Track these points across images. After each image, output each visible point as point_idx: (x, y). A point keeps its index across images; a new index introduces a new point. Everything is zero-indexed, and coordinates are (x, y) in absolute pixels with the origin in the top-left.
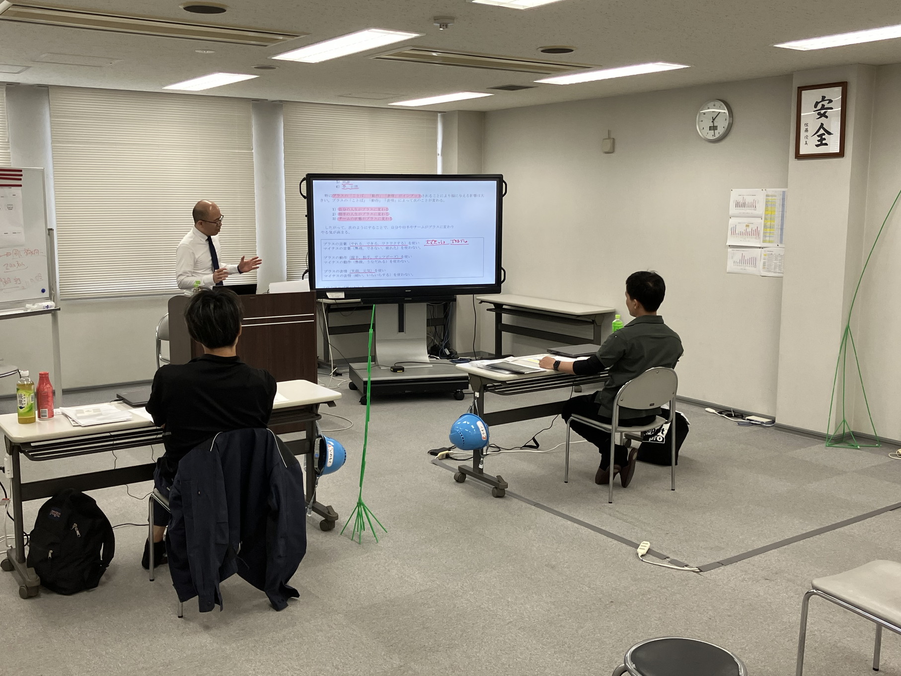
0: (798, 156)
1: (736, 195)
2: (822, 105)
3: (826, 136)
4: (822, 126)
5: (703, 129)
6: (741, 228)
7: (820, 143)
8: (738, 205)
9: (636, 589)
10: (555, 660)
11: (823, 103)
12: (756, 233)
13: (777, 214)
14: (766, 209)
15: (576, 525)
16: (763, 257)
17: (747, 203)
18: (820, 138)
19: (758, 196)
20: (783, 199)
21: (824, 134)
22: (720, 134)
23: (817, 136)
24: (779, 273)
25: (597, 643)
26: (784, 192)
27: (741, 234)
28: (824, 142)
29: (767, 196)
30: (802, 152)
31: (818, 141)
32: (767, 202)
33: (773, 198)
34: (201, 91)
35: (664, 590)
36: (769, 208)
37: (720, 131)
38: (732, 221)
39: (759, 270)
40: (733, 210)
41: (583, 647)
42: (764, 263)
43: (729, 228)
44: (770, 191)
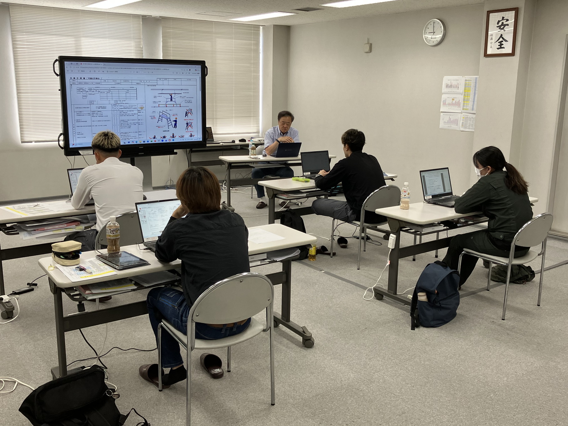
0: (486, 55)
1: (447, 80)
3: (504, 43)
4: (501, 36)
6: (449, 101)
8: (447, 86)
11: (502, 21)
12: (458, 104)
13: (472, 92)
16: (462, 118)
17: (453, 85)
19: (460, 80)
20: (476, 83)
21: (502, 41)
23: (499, 42)
24: (472, 129)
26: (476, 78)
27: (449, 104)
28: (502, 46)
29: (466, 80)
30: (489, 52)
31: (499, 45)
32: (465, 84)
33: (470, 82)
34: (108, 9)
36: (467, 88)
37: (438, 39)
38: (444, 97)
39: (460, 127)
40: (444, 89)
42: (463, 123)
43: (442, 101)
44: (468, 77)
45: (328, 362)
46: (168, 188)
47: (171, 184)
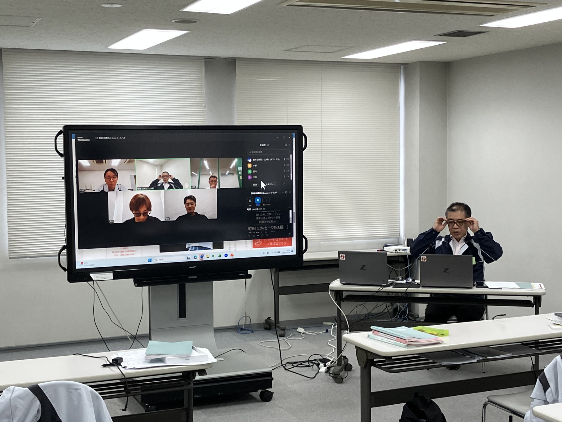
46: (242, 329)
47: (248, 323)
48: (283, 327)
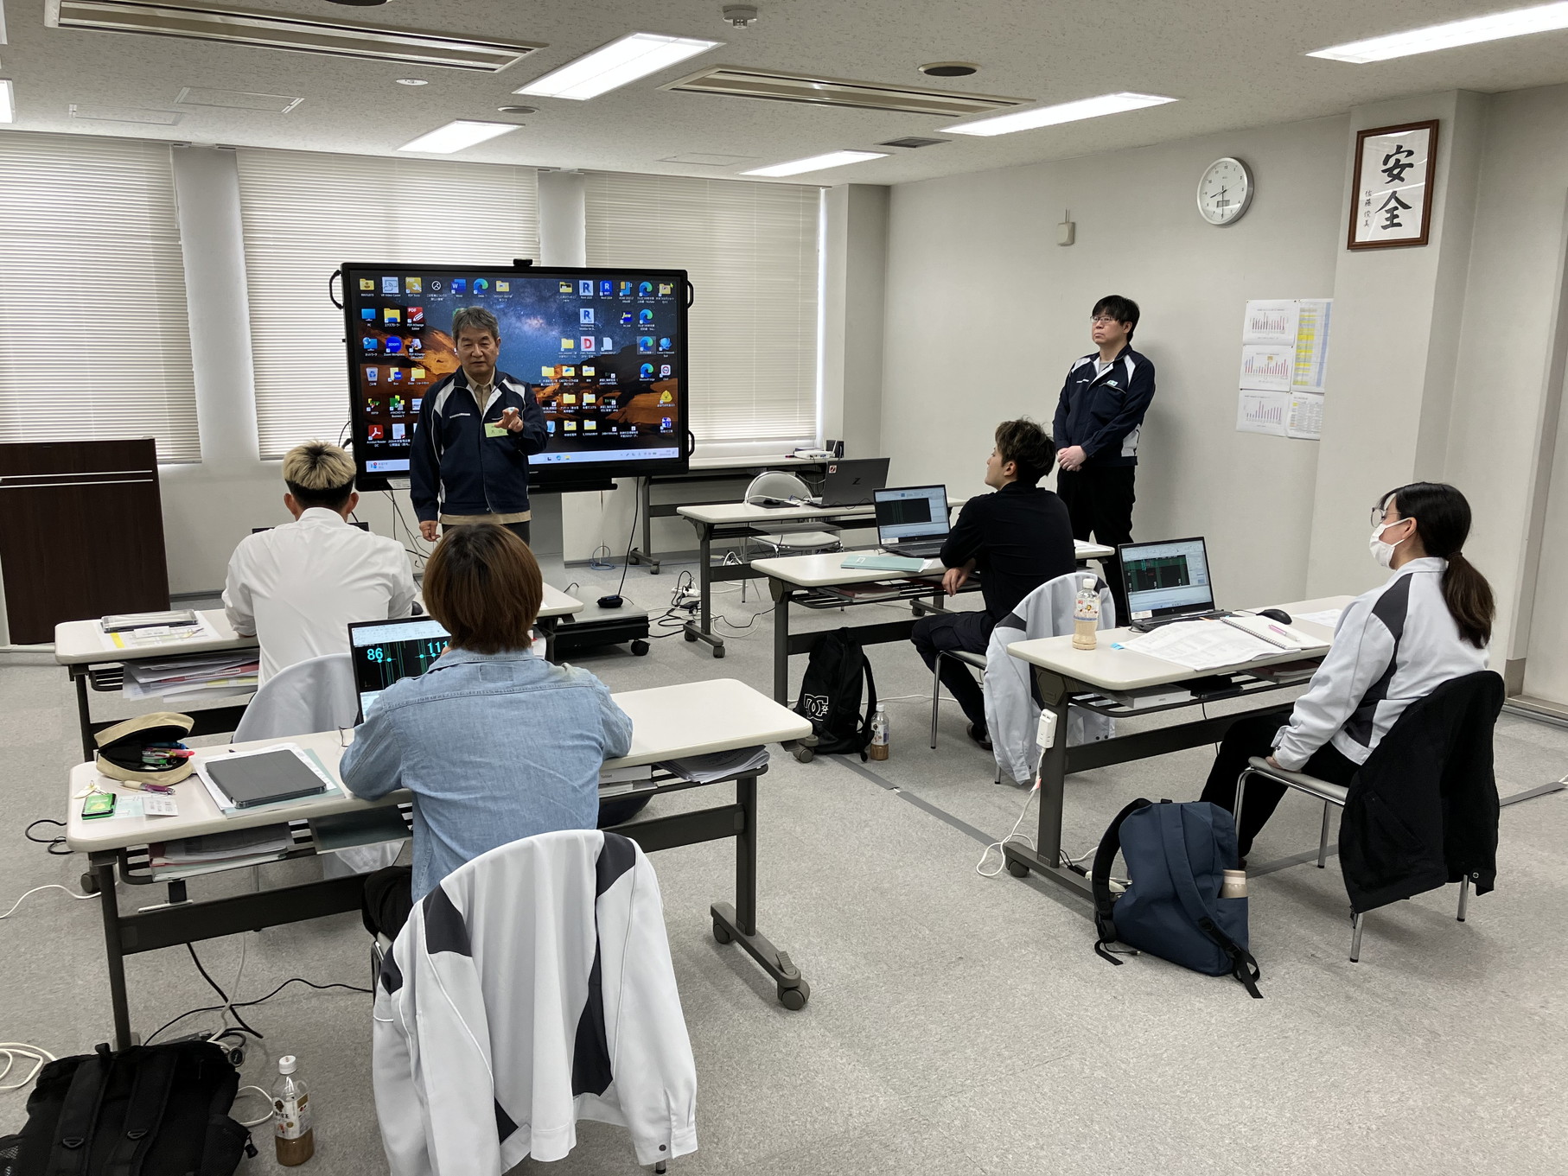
0: (1353, 245)
1: (1256, 308)
2: (1396, 160)
3: (1400, 211)
4: (1394, 195)
5: (1207, 205)
6: (1260, 362)
7: (1389, 223)
8: (1256, 325)
9: (1006, 938)
10: (839, 1058)
11: (1397, 156)
12: (1281, 370)
13: (1317, 340)
14: (1299, 331)
15: (941, 822)
16: (1291, 405)
17: (1270, 322)
18: (1389, 215)
19: (1289, 309)
20: (1327, 316)
21: (1396, 208)
22: (1233, 212)
23: (1387, 211)
24: (1315, 432)
25: (915, 1032)
26: (1329, 304)
27: (1261, 370)
28: (1395, 221)
29: (1302, 310)
30: (1359, 239)
31: (1387, 219)
32: (1302, 319)
33: (1311, 314)
34: (453, 153)
35: (1052, 942)
36: (1305, 331)
37: (1235, 207)
38: (1248, 352)
39: (1284, 428)
40: (1249, 334)
41: (890, 1038)
42: (1293, 416)
43: (1244, 361)
44: (1305, 302)
45: (830, 1057)
46: (598, 565)
47: (606, 556)
48: (655, 560)
